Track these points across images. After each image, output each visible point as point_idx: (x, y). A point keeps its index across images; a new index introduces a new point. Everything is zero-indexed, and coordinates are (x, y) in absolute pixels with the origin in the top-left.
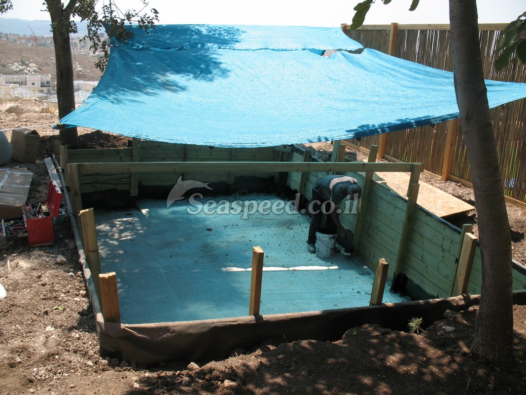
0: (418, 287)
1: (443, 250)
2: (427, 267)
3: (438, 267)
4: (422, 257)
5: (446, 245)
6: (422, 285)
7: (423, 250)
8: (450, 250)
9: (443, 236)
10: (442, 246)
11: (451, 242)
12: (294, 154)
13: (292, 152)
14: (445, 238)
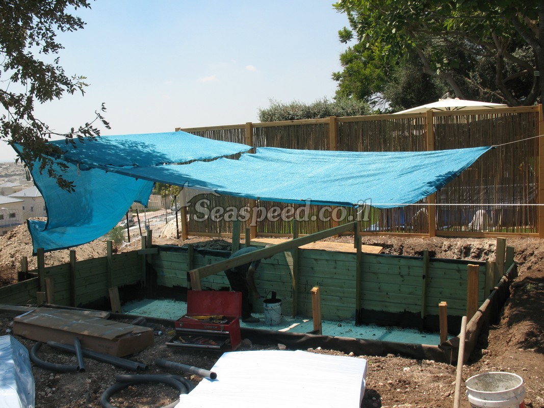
0: (382, 312)
1: (401, 276)
2: (387, 294)
3: (400, 290)
4: (379, 288)
5: (404, 271)
6: (385, 309)
7: (379, 283)
8: (409, 273)
9: (398, 266)
10: (400, 273)
11: (409, 268)
12: (161, 254)
13: (159, 251)
14: (401, 267)
